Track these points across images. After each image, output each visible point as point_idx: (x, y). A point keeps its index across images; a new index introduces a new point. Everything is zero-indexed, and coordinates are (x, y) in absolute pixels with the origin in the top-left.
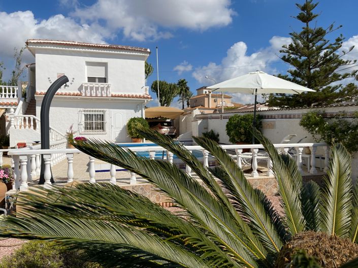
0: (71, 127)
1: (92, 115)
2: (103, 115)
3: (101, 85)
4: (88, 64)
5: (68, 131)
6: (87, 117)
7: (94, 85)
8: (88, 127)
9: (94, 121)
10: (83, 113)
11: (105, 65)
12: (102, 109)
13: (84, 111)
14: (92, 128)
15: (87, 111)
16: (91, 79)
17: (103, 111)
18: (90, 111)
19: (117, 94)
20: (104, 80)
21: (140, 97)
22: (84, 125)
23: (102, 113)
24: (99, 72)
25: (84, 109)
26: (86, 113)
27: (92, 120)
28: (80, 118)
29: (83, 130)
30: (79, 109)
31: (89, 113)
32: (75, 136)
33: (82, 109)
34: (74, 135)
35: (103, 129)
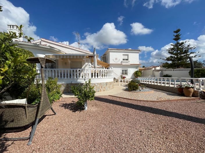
2: (127, 70)
3: (126, 61)
4: (123, 55)
7: (124, 61)
11: (128, 55)
16: (124, 60)
19: (132, 64)
20: (127, 60)
21: (138, 64)
24: (126, 57)
35: (127, 74)
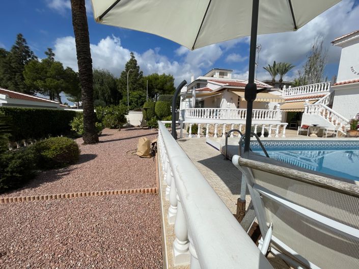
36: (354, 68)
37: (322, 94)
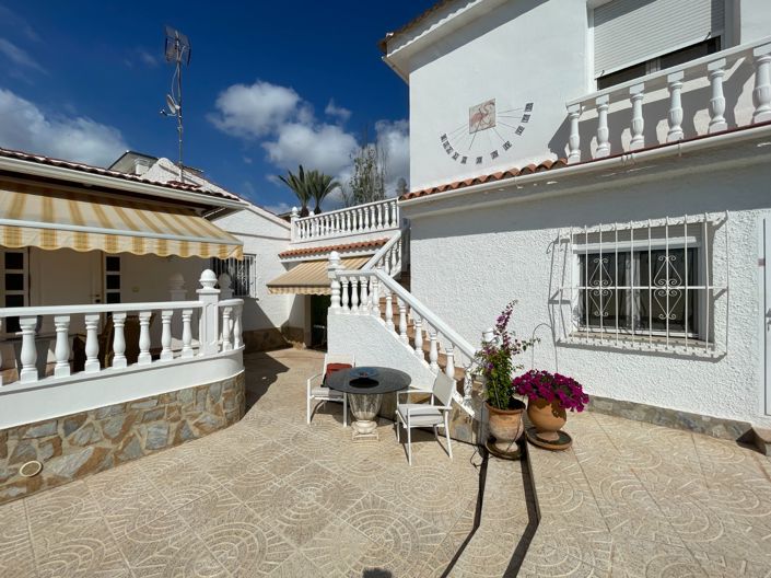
0: (503, 320)
1: (624, 255)
2: (692, 250)
5: (490, 337)
6: (593, 266)
8: (601, 311)
9: (633, 287)
10: (575, 247)
12: (693, 219)
13: (580, 239)
14: (623, 317)
15: (594, 238)
17: (696, 229)
18: (609, 236)
22: (576, 302)
23: (687, 241)
25: (577, 230)
26: (588, 247)
27: (622, 282)
28: (558, 270)
29: (573, 326)
30: (553, 233)
31: (601, 247)
32: (520, 365)
33: (565, 232)
34: (514, 360)
35: (692, 328)
36: (449, 138)
37: (380, 237)
